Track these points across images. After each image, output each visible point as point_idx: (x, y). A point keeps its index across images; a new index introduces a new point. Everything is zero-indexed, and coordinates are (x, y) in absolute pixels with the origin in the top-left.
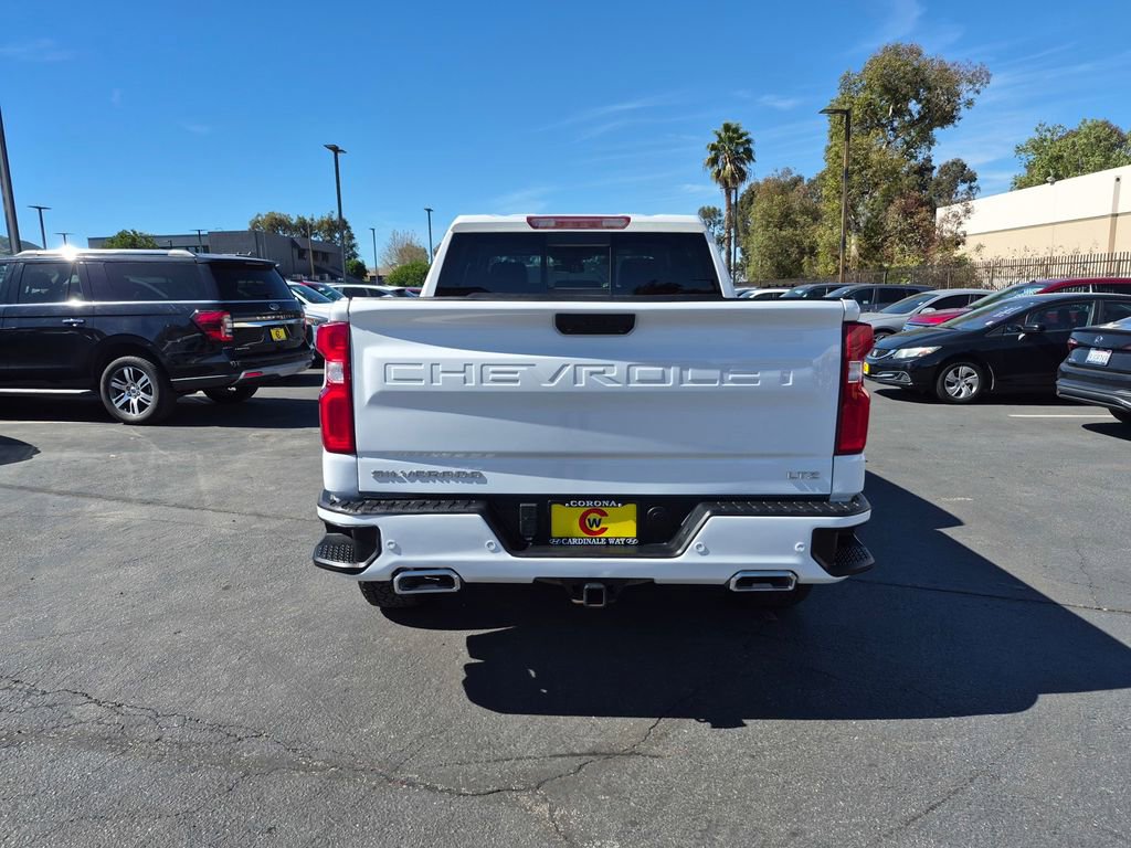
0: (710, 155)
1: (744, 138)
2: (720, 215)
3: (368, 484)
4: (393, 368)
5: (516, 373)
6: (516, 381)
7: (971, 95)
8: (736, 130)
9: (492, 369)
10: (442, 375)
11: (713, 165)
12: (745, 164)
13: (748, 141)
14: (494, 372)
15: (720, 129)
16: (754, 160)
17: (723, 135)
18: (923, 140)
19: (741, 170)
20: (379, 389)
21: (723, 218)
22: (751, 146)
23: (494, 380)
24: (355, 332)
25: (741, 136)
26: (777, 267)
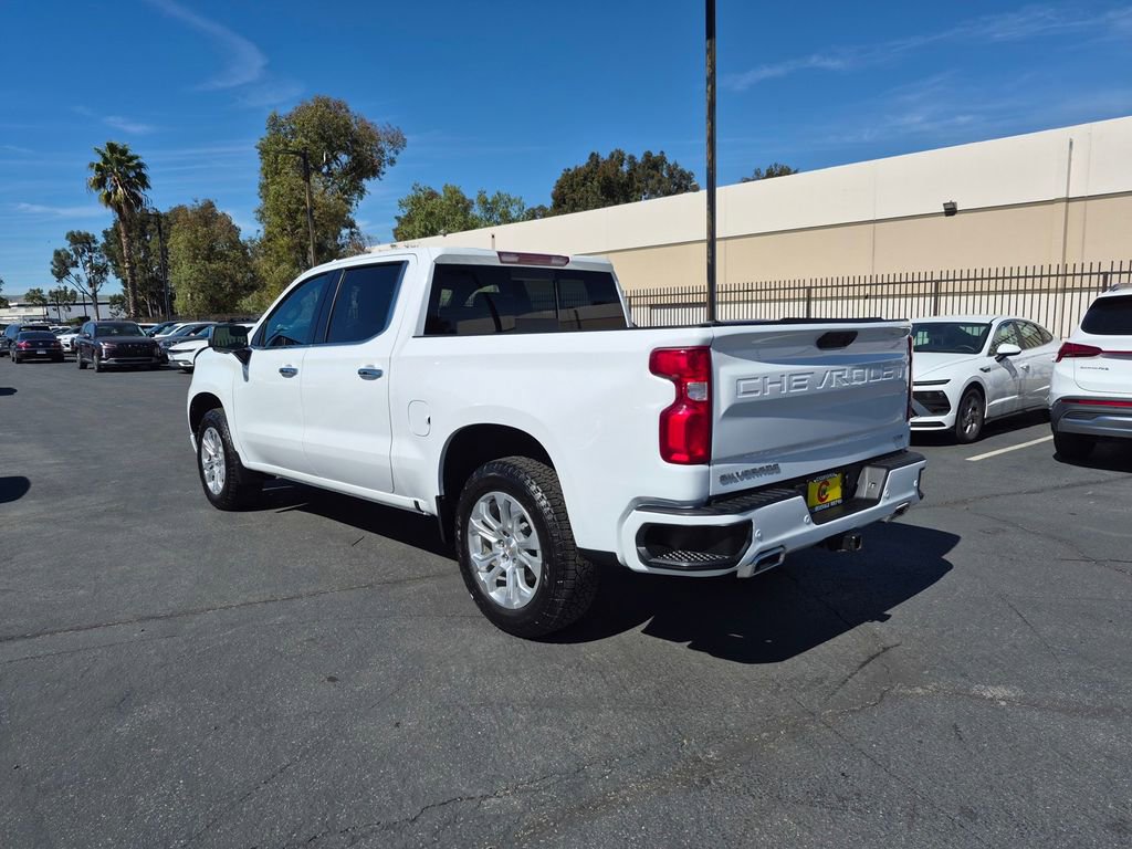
0: (93, 175)
1: (135, 162)
2: (95, 242)
3: (716, 488)
4: (742, 383)
5: (804, 380)
6: (804, 386)
7: (392, 154)
8: (124, 152)
9: (794, 378)
10: (769, 386)
11: (100, 187)
12: (138, 189)
13: (140, 166)
14: (796, 381)
15: (103, 148)
16: (148, 187)
17: (108, 155)
18: (356, 188)
19: (135, 197)
20: (733, 402)
21: (99, 245)
22: (143, 171)
23: (796, 387)
24: (715, 355)
25: (131, 159)
26: (211, 301)
